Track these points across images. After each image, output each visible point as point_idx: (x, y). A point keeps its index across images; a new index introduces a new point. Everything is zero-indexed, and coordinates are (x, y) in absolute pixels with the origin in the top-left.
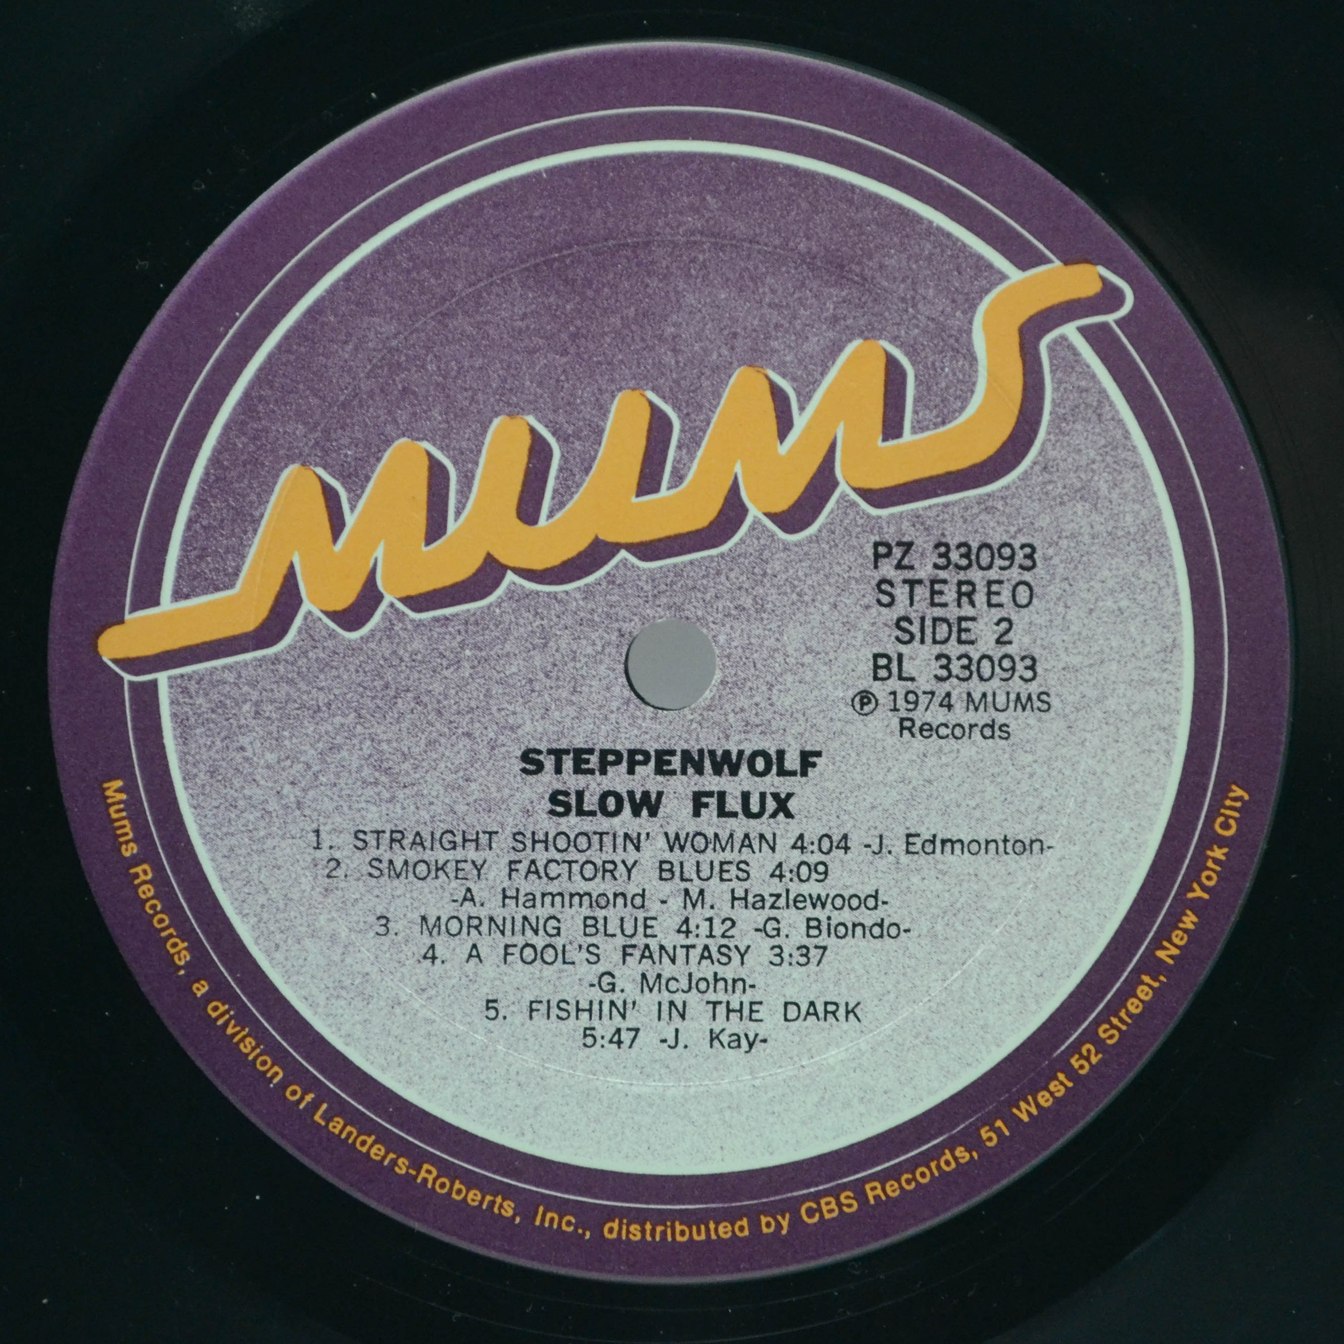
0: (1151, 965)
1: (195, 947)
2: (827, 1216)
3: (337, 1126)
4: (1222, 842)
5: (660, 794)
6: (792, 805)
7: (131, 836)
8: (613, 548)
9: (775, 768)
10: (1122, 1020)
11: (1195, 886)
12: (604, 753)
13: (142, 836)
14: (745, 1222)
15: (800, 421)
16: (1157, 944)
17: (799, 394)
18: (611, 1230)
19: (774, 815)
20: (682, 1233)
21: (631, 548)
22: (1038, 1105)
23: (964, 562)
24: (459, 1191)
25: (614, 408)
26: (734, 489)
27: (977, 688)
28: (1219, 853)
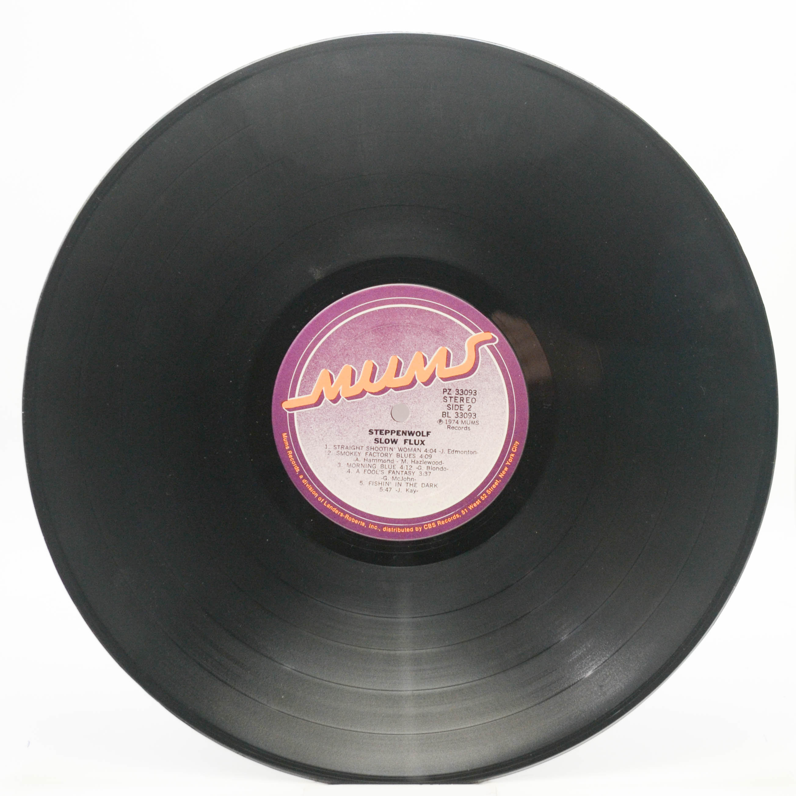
0: (498, 478)
1: (300, 468)
2: (429, 528)
3: (328, 506)
4: (513, 453)
5: (397, 440)
6: (424, 443)
7: (288, 445)
8: (389, 388)
9: (421, 435)
10: (491, 489)
11: (507, 462)
12: (386, 431)
13: (290, 445)
14: (412, 528)
15: (429, 363)
16: (499, 473)
17: (428, 357)
18: (384, 529)
19: (421, 444)
20: (399, 530)
21: (393, 388)
22: (473, 506)
23: (462, 393)
24: (353, 520)
25: (390, 359)
26: (415, 377)
27: (463, 419)
28: (512, 455)
